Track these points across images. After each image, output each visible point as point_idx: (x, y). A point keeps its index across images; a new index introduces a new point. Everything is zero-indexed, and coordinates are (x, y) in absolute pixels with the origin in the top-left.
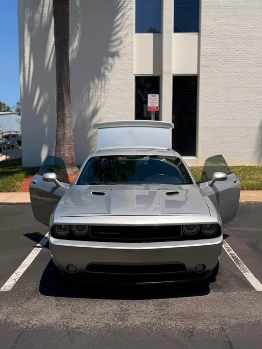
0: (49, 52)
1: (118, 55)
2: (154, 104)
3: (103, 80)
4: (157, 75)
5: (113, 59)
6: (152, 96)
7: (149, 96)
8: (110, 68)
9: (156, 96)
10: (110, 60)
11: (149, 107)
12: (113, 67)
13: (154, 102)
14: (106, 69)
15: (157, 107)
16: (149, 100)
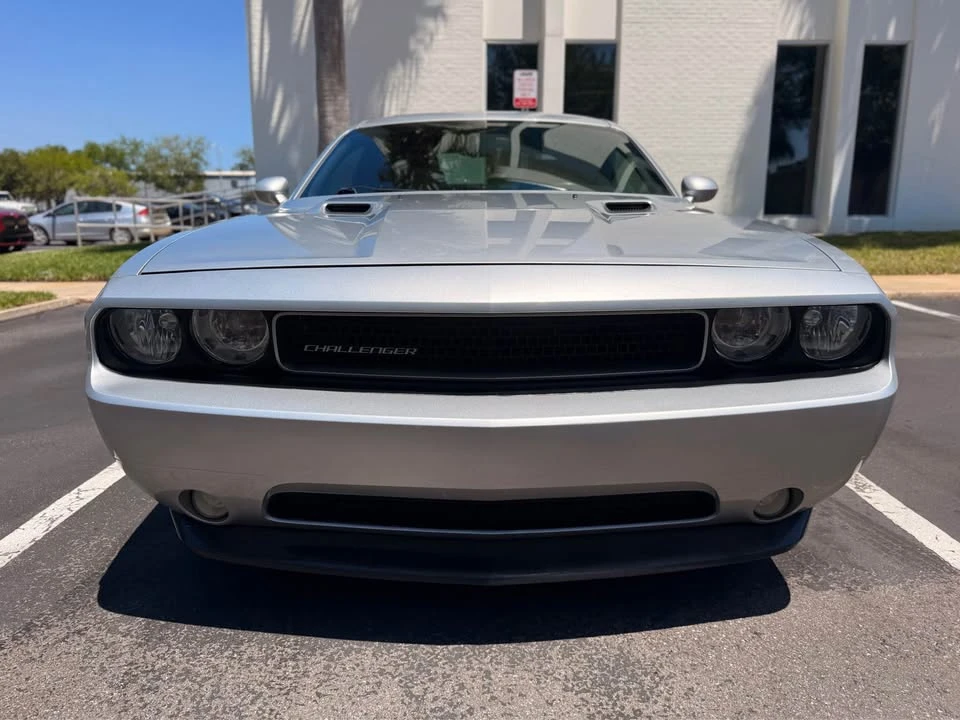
0: (300, 12)
1: (444, 16)
2: (527, 92)
3: (414, 67)
4: (532, 40)
5: (436, 21)
6: (523, 74)
7: (518, 74)
8: (427, 39)
9: (530, 74)
10: (430, 24)
11: (517, 100)
12: (435, 38)
13: (527, 87)
14: (420, 41)
15: (534, 100)
16: (517, 85)
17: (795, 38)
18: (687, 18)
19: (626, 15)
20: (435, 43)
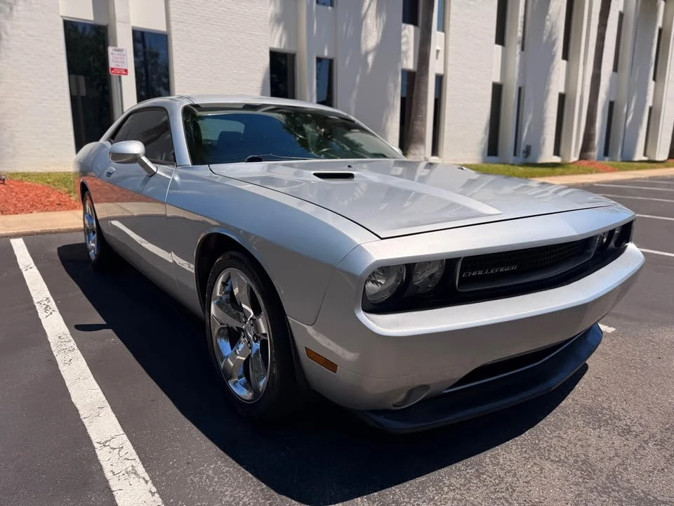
2: (120, 64)
4: (102, 23)
6: (116, 50)
7: (111, 49)
9: (122, 51)
11: (112, 69)
12: (15, 8)
13: (120, 60)
15: (126, 71)
16: (111, 57)
17: (278, 47)
18: (213, 24)
19: (173, 16)
20: (14, 13)
